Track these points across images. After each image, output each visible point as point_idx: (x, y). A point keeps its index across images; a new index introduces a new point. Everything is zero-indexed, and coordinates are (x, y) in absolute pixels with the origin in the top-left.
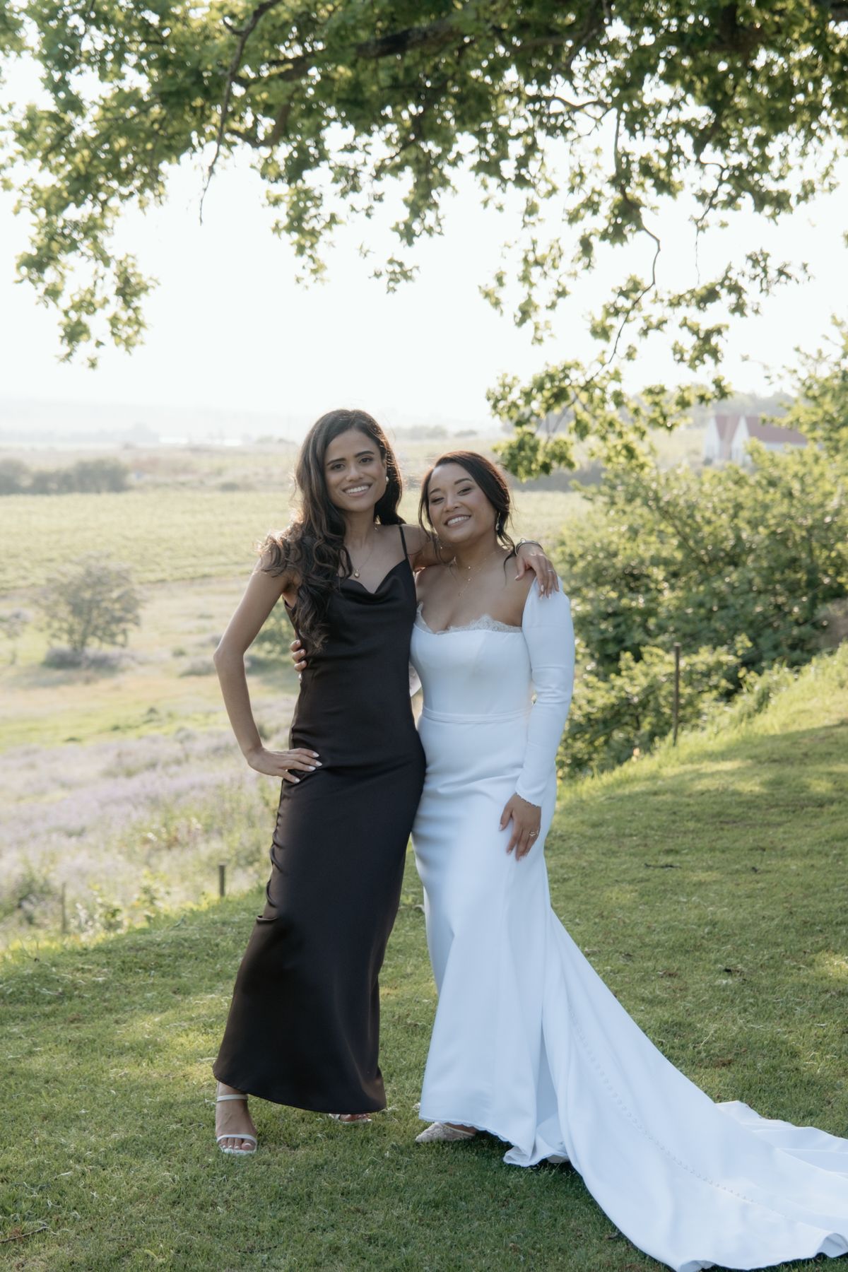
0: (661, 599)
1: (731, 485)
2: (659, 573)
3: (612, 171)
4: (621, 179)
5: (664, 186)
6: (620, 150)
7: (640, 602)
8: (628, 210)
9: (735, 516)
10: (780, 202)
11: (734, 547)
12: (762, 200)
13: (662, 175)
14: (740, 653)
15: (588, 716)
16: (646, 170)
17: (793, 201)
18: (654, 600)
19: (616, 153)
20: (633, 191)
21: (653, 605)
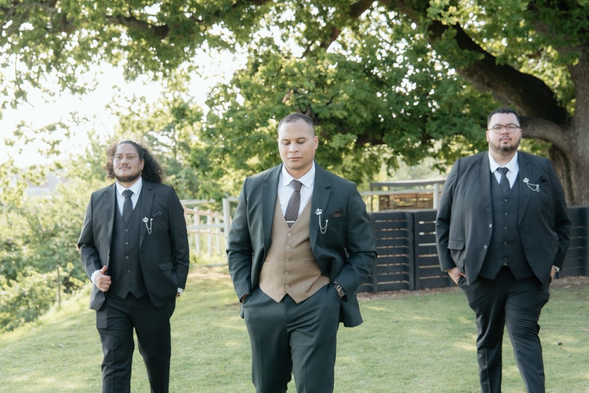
0: (23, 253)
1: (51, 203)
2: (20, 242)
3: (14, 79)
4: (18, 82)
5: (35, 84)
6: (17, 70)
7: (14, 255)
8: (20, 94)
9: (54, 216)
10: (82, 91)
11: (55, 229)
12: (74, 91)
13: (36, 80)
14: (70, 270)
15: (7, 302)
16: (29, 78)
17: (87, 91)
18: (19, 254)
19: (16, 71)
20: (23, 87)
21: (20, 256)
